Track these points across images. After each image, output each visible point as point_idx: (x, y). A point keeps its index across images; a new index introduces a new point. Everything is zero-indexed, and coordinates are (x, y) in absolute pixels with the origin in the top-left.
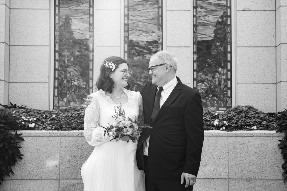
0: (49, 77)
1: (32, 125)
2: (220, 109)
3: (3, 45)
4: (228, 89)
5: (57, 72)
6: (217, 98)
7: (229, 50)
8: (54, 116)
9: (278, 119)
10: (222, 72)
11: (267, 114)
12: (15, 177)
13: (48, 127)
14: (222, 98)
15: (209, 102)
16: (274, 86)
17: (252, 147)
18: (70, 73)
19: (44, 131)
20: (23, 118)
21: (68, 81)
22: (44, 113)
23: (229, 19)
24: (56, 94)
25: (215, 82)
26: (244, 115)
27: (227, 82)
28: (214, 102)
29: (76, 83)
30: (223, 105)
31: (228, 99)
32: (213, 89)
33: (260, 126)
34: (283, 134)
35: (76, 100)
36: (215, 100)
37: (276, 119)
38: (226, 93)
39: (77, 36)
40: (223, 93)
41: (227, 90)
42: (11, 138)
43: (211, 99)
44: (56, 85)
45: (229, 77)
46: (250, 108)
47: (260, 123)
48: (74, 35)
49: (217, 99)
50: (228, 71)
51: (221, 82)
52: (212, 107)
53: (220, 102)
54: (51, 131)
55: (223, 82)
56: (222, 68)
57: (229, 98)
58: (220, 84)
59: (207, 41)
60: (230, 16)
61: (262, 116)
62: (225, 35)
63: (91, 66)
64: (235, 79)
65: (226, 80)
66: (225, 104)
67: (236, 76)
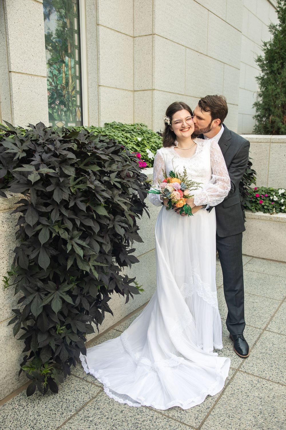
4: (77, 92)
6: (65, 107)
7: (76, 28)
10: (69, 64)
14: (71, 108)
15: (55, 112)
25: (61, 78)
27: (75, 81)
28: (62, 114)
30: (72, 119)
31: (77, 108)
32: (60, 91)
36: (62, 110)
40: (71, 99)
41: (75, 95)
43: (58, 108)
49: (65, 109)
50: (76, 63)
51: (69, 81)
52: (60, 122)
53: (68, 113)
55: (70, 81)
56: (69, 56)
57: (78, 108)
58: (67, 83)
64: (88, 78)
65: (74, 77)
66: (74, 116)
67: (89, 73)
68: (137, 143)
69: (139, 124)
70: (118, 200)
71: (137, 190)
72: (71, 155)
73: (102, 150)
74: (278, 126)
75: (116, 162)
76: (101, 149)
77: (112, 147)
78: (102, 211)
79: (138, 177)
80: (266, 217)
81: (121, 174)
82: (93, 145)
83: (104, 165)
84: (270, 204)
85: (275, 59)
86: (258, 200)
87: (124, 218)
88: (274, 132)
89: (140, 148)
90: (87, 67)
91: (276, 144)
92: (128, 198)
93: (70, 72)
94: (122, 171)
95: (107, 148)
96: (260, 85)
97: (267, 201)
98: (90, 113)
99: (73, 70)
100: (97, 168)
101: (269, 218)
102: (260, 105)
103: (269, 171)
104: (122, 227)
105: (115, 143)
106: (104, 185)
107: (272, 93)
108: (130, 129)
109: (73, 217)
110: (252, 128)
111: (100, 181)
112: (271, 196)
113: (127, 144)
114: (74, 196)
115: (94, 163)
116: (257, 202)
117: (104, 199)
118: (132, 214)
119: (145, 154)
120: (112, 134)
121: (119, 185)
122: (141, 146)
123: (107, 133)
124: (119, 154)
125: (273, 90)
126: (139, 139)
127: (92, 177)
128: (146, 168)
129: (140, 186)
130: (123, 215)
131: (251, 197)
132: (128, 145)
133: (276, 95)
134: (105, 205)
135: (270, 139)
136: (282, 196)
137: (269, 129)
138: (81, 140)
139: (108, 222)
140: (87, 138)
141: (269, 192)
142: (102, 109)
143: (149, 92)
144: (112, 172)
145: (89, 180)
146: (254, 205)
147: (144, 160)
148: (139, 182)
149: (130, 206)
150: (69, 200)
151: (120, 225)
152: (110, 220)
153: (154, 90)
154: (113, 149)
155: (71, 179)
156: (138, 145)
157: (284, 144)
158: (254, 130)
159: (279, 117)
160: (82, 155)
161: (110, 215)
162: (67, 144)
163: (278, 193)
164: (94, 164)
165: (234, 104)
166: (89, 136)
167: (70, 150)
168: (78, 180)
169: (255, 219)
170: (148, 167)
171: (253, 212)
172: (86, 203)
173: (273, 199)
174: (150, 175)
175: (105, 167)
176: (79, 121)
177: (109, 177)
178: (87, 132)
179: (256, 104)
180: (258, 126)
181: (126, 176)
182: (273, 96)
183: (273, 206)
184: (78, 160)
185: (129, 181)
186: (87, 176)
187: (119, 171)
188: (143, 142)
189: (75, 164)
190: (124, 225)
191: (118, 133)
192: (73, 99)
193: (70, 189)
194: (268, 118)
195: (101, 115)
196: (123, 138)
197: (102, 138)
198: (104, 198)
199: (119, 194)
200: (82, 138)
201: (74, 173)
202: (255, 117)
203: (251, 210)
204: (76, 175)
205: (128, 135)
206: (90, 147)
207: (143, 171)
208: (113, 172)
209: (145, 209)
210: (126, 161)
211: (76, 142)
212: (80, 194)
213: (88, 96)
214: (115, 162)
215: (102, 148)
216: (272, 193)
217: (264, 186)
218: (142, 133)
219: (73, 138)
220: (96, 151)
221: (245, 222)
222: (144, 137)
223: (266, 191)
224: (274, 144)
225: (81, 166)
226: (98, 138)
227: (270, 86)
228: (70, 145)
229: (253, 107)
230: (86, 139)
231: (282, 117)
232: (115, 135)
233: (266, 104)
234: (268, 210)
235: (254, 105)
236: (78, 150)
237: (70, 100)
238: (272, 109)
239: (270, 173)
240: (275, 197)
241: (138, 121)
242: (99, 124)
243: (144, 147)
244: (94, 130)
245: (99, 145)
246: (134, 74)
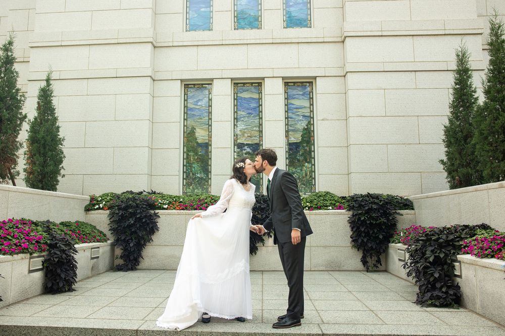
0: (179, 171)
1: (166, 206)
2: (307, 194)
3: (147, 149)
4: (313, 178)
5: (185, 167)
7: (313, 150)
8: (181, 200)
9: (348, 201)
10: (308, 166)
11: (340, 197)
12: (154, 243)
13: (177, 208)
16: (346, 176)
17: (328, 223)
18: (194, 168)
19: (174, 211)
20: (160, 201)
21: (193, 174)
22: (174, 197)
23: (312, 126)
24: (185, 184)
25: (302, 173)
26: (322, 199)
27: (311, 173)
28: (302, 189)
29: (199, 175)
31: (313, 186)
32: (301, 179)
33: (335, 207)
34: (351, 213)
35: (199, 188)
37: (347, 202)
38: (311, 182)
39: (199, 141)
40: (309, 182)
41: (312, 180)
42: (151, 215)
44: (185, 177)
45: (313, 170)
46: (327, 193)
47: (335, 204)
48: (197, 140)
49: (304, 187)
50: (312, 165)
54: (179, 211)
55: (308, 174)
56: (308, 163)
58: (306, 175)
59: (296, 143)
60: (313, 124)
61: (336, 199)
62: (310, 138)
63: (210, 162)
98: (317, 186)
99: (310, 169)
153: (351, 173)
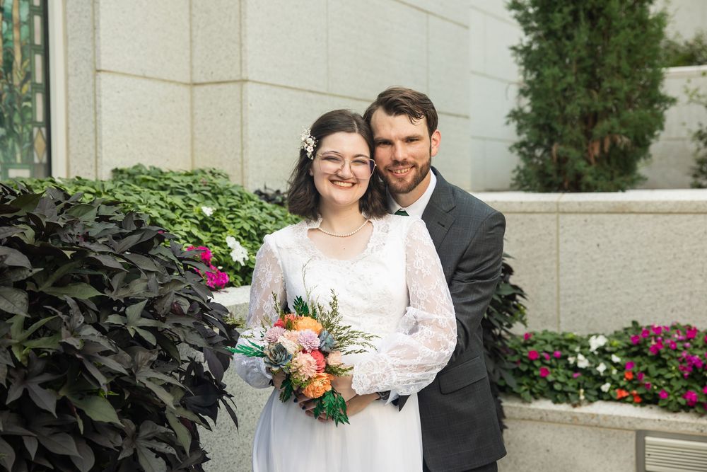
2: (12, 173)
4: (35, 87)
6: (1, 125)
10: (15, 14)
14: (18, 128)
27: (30, 58)
30: (22, 157)
31: (36, 130)
38: (29, 104)
41: (32, 93)
49: (1, 132)
51: (13, 57)
53: (10, 143)
55: (18, 58)
57: (40, 127)
58: (8, 65)
64: (66, 52)
65: (28, 48)
66: (25, 151)
67: (70, 37)
68: (201, 221)
69: (207, 171)
70: (149, 379)
71: (201, 349)
72: (16, 258)
73: (105, 244)
74: (576, 170)
75: (143, 275)
76: (100, 241)
77: (133, 233)
78: (104, 412)
79: (204, 313)
80: (560, 413)
81: (155, 307)
82: (78, 230)
83: (109, 283)
84: (569, 378)
85: (556, 4)
86: (535, 367)
87: (163, 429)
88: (566, 184)
89: (209, 234)
90: (65, 22)
91: (573, 217)
92: (177, 371)
93: (16, 34)
94: (160, 298)
95: (119, 237)
96: (523, 68)
97: (561, 371)
98: (71, 143)
99: (25, 29)
100: (88, 293)
101: (570, 418)
102: (524, 116)
103: (558, 287)
104: (159, 454)
105: (139, 223)
106: (109, 338)
107: (555, 86)
108: (181, 184)
109: (19, 430)
110: (508, 176)
111: (97, 326)
112: (570, 355)
113: (173, 225)
114: (23, 370)
115: (81, 277)
116: (532, 372)
117: (107, 378)
118: (189, 415)
119: (222, 250)
120: (133, 198)
121: (150, 338)
122: (213, 229)
123: (119, 196)
124: (153, 252)
125: (557, 80)
126: (208, 211)
127: (76, 317)
128: (227, 289)
129: (209, 337)
130: (163, 421)
131: (516, 358)
132: (177, 227)
133: (565, 90)
134: (111, 393)
135: (558, 204)
136: (599, 356)
137: (550, 179)
138: (45, 217)
139: (119, 441)
140: (62, 211)
141: (565, 345)
142: (105, 131)
143: (232, 86)
144: (130, 301)
145: (68, 324)
146: (525, 380)
147: (220, 268)
148: (207, 327)
149: (181, 395)
150: (9, 384)
151: (153, 450)
152: (124, 435)
153: (246, 81)
154: (135, 239)
155: (16, 323)
156: (203, 225)
157: (594, 216)
158: (514, 182)
159: (577, 145)
160: (49, 258)
161: (125, 420)
162: (6, 228)
163: (589, 347)
164: (82, 280)
165: (458, 116)
166: (68, 206)
167: (14, 243)
168: (34, 325)
169: (530, 419)
170: (231, 285)
171: (524, 401)
172: (57, 390)
173: (576, 363)
174: (237, 306)
175: (111, 289)
176: (41, 163)
177: (123, 314)
178: (62, 194)
179: (515, 115)
180: (523, 172)
181: (171, 311)
182: (556, 93)
183: (579, 384)
184: (35, 271)
185: (177, 325)
186: (60, 314)
187: (150, 298)
188: (216, 219)
189: (28, 283)
190: (163, 448)
191: (149, 195)
192: (25, 104)
193: (12, 354)
194: (548, 150)
195: (101, 148)
196: (162, 207)
197: (104, 211)
198: (108, 373)
199: (151, 361)
200: (47, 213)
201: (26, 308)
202: (514, 149)
203: (518, 396)
204: (29, 312)
205: (178, 200)
206: (70, 235)
207: (219, 298)
208: (135, 301)
209: (224, 402)
210: (171, 272)
211: (32, 223)
212: (39, 365)
213: (67, 98)
214: (139, 273)
215: (105, 237)
216: (572, 346)
217: (551, 329)
218: (215, 194)
219: (23, 212)
220: (87, 245)
221: (505, 431)
222: (220, 205)
223: (556, 343)
224: (569, 218)
225: (46, 287)
226: (95, 211)
227: (549, 67)
228: (14, 232)
229: (508, 123)
230: (58, 214)
231: (585, 147)
232: (140, 201)
233: (539, 115)
234: (566, 394)
235: (509, 116)
236: (38, 245)
237: (16, 106)
238: (558, 126)
239: (562, 293)
240: (581, 357)
241: (204, 162)
242: (96, 171)
243: (221, 233)
244: (84, 188)
245: (97, 229)
246: (191, 41)
